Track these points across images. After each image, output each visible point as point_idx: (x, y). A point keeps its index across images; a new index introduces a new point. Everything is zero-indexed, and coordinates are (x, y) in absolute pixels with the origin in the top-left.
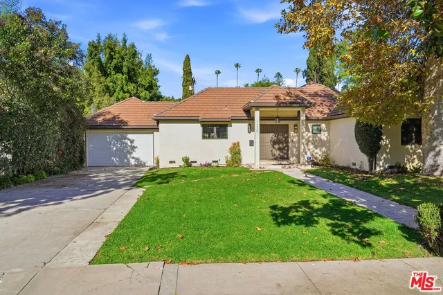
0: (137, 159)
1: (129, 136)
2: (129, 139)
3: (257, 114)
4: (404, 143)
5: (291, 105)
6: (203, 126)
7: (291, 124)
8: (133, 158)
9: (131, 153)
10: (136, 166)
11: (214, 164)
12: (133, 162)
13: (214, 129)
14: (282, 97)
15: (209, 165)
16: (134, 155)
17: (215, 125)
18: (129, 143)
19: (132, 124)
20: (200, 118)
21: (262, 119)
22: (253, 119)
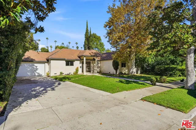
0: (38, 73)
1: (35, 65)
2: (35, 66)
3: (85, 59)
4: (122, 67)
5: (94, 56)
6: (66, 61)
7: (91, 61)
8: (37, 73)
9: (36, 71)
10: (38, 76)
11: (70, 74)
12: (37, 74)
13: (69, 63)
14: (91, 54)
15: (68, 74)
16: (37, 72)
17: (70, 61)
18: (35, 67)
19: (37, 60)
20: (66, 59)
21: (86, 60)
22: (83, 60)
